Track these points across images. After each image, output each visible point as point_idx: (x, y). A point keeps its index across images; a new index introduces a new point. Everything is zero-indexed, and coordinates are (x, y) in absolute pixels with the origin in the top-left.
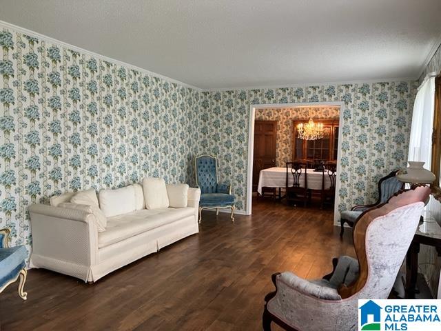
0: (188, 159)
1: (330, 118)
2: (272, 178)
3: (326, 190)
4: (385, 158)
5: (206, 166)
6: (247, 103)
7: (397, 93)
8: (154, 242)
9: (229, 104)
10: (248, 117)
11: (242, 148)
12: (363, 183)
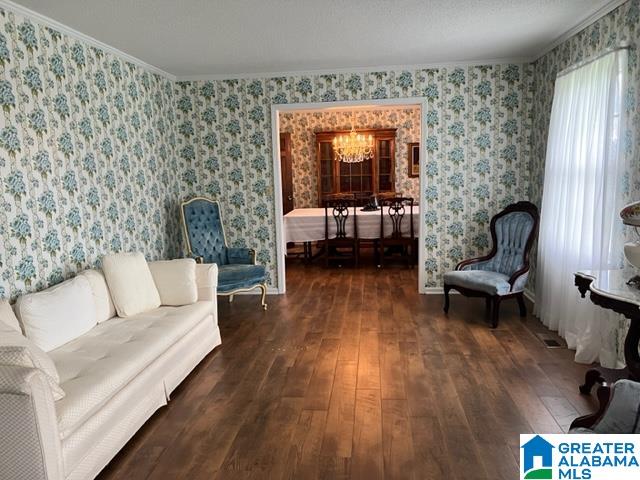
0: (166, 207)
1: (368, 127)
2: (301, 227)
3: (386, 239)
4: (491, 185)
5: (204, 218)
6: (265, 101)
7: (504, 83)
8: (160, 387)
9: (232, 103)
10: (268, 126)
11: (263, 182)
12: (459, 224)
